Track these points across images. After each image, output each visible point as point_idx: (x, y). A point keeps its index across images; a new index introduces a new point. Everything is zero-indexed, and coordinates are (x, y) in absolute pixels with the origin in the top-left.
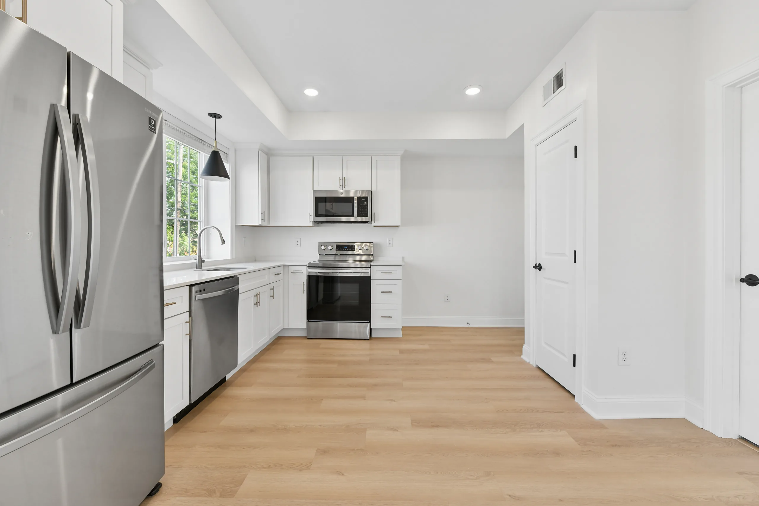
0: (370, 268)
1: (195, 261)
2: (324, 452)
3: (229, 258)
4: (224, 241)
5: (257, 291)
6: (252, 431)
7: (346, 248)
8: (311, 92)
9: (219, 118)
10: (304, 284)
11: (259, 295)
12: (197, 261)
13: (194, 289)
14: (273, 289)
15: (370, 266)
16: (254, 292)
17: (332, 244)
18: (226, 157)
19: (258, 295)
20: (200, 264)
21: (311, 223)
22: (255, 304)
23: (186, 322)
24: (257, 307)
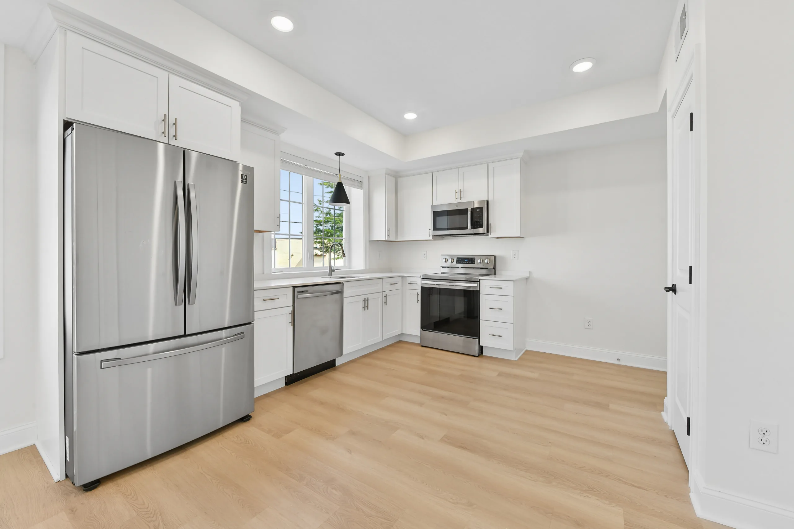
0: (479, 281)
1: (327, 271)
2: (353, 433)
3: (363, 269)
4: (345, 255)
5: (366, 297)
6: (322, 403)
7: (467, 262)
8: (410, 116)
9: (343, 155)
10: (418, 295)
11: (368, 300)
12: (328, 271)
13: (297, 290)
14: (386, 296)
15: (478, 280)
16: (363, 298)
17: (453, 257)
18: (361, 185)
19: (366, 301)
20: (331, 273)
21: (431, 236)
22: (363, 308)
23: (290, 314)
24: (365, 310)
